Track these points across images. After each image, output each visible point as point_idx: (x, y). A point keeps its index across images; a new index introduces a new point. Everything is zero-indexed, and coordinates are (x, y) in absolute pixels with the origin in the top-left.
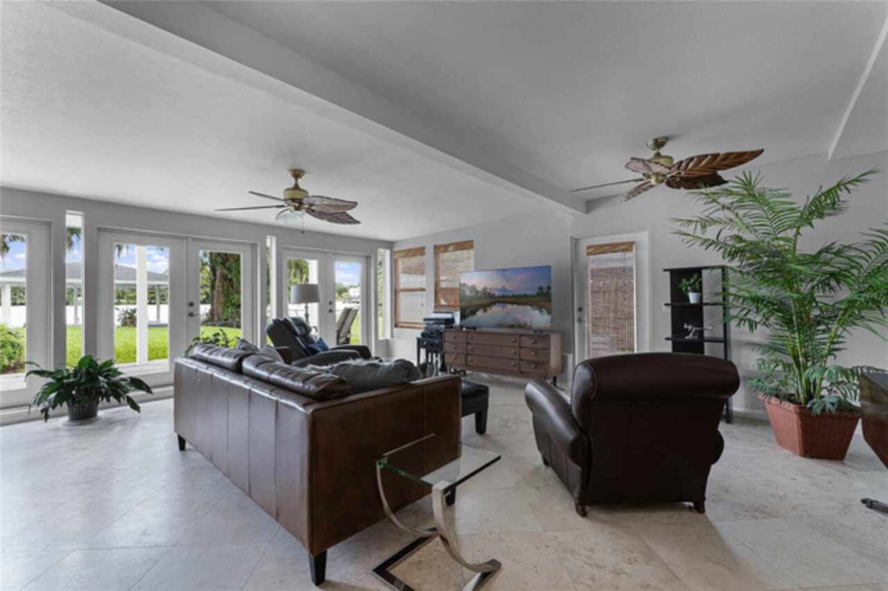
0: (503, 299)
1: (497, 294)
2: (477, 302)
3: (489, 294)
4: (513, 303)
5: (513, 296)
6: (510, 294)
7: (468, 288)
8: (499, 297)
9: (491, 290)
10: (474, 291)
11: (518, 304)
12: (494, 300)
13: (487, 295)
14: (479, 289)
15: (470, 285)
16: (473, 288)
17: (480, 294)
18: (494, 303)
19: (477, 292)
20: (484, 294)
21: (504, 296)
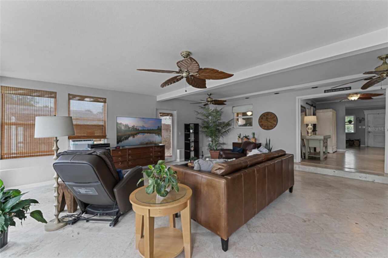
0: (143, 131)
1: (140, 129)
2: (129, 133)
3: (136, 129)
4: (148, 133)
5: (148, 130)
6: (146, 129)
7: (123, 125)
8: (141, 130)
9: (137, 127)
10: (127, 128)
11: (150, 133)
12: (138, 132)
13: (135, 130)
14: (130, 126)
15: (124, 124)
16: (126, 126)
17: (130, 129)
18: (139, 133)
19: (129, 128)
20: (133, 128)
21: (143, 130)
